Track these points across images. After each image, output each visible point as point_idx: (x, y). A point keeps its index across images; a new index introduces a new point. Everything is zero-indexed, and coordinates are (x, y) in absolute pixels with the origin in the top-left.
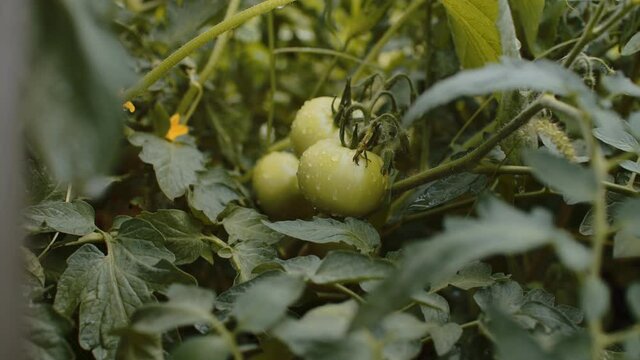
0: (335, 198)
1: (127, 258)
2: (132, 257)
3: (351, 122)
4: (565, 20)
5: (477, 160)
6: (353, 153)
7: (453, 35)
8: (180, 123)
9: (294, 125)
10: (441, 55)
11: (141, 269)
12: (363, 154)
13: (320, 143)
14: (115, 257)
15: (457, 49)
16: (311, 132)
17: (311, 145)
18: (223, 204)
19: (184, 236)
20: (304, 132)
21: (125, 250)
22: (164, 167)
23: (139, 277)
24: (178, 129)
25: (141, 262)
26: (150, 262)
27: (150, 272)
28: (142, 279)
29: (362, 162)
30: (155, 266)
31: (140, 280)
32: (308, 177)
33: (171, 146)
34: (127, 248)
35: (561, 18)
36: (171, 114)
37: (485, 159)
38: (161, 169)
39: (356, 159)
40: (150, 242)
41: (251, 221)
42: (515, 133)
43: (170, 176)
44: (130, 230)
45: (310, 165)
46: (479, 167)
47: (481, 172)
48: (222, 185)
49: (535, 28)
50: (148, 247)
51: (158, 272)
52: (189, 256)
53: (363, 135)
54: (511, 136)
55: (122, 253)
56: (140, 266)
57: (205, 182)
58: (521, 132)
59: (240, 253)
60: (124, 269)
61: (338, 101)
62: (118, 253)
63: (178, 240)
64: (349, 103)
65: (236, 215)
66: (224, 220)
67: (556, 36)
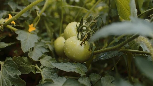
0: (74, 56)
1: (6, 73)
2: (7, 72)
3: (83, 30)
4: (151, 2)
5: (120, 47)
6: (81, 42)
7: (116, 4)
8: (33, 26)
9: (65, 31)
10: (112, 10)
11: (10, 77)
12: (84, 43)
13: (71, 37)
14: (3, 72)
15: (117, 9)
16: (69, 33)
17: (68, 38)
18: (42, 53)
19: (27, 65)
20: (67, 33)
21: (6, 70)
22: (25, 41)
23: (9, 79)
24: (32, 28)
25: (10, 75)
26: (12, 75)
27: (12, 78)
28: (10, 80)
29: (83, 45)
30: (14, 76)
31: (9, 80)
32: (66, 49)
33: (29, 34)
34: (7, 69)
35: (150, 1)
36: (30, 24)
37: (123, 47)
38: (23, 42)
39: (81, 44)
40: (14, 68)
41: (49, 60)
42: (133, 40)
43: (26, 44)
44: (8, 63)
45: (67, 45)
46: (121, 50)
47: (121, 51)
48: (43, 47)
49: (142, 4)
50: (13, 69)
51: (14, 78)
52: (27, 71)
53: (84, 36)
54: (132, 41)
55: (5, 71)
56: (10, 76)
57: (39, 46)
58: (135, 40)
59: (44, 72)
60: (5, 76)
61: (79, 23)
62: (4, 70)
63: (24, 66)
64: (82, 24)
65: (45, 58)
66: (41, 60)
67: (148, 6)
